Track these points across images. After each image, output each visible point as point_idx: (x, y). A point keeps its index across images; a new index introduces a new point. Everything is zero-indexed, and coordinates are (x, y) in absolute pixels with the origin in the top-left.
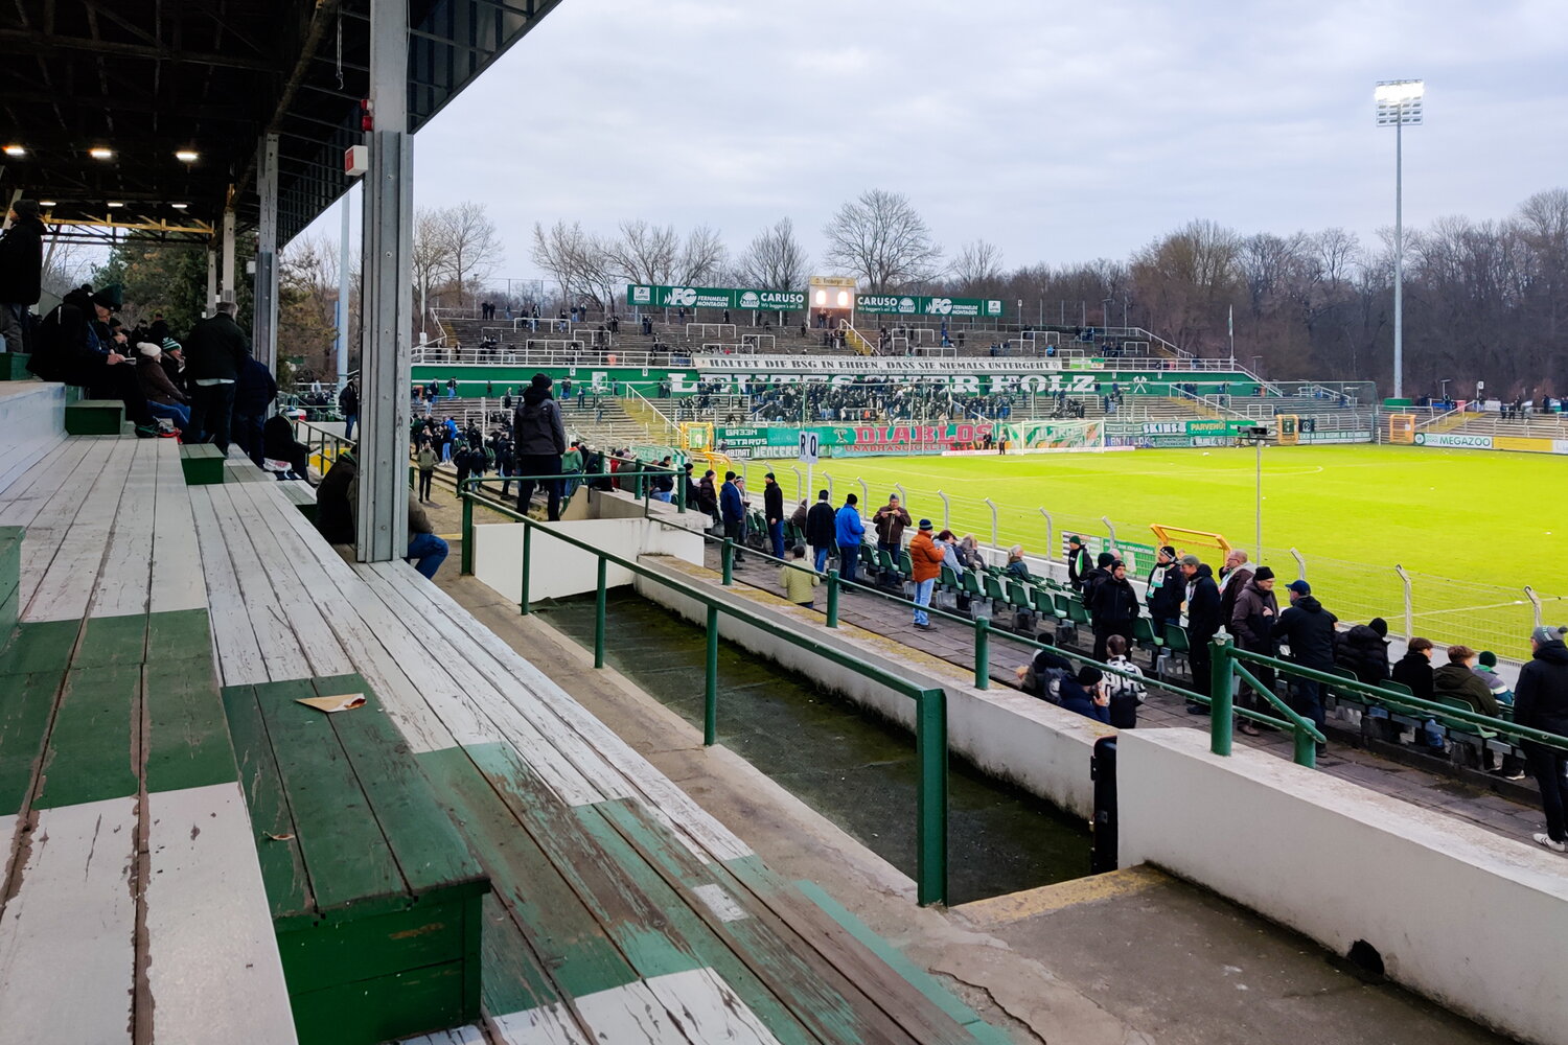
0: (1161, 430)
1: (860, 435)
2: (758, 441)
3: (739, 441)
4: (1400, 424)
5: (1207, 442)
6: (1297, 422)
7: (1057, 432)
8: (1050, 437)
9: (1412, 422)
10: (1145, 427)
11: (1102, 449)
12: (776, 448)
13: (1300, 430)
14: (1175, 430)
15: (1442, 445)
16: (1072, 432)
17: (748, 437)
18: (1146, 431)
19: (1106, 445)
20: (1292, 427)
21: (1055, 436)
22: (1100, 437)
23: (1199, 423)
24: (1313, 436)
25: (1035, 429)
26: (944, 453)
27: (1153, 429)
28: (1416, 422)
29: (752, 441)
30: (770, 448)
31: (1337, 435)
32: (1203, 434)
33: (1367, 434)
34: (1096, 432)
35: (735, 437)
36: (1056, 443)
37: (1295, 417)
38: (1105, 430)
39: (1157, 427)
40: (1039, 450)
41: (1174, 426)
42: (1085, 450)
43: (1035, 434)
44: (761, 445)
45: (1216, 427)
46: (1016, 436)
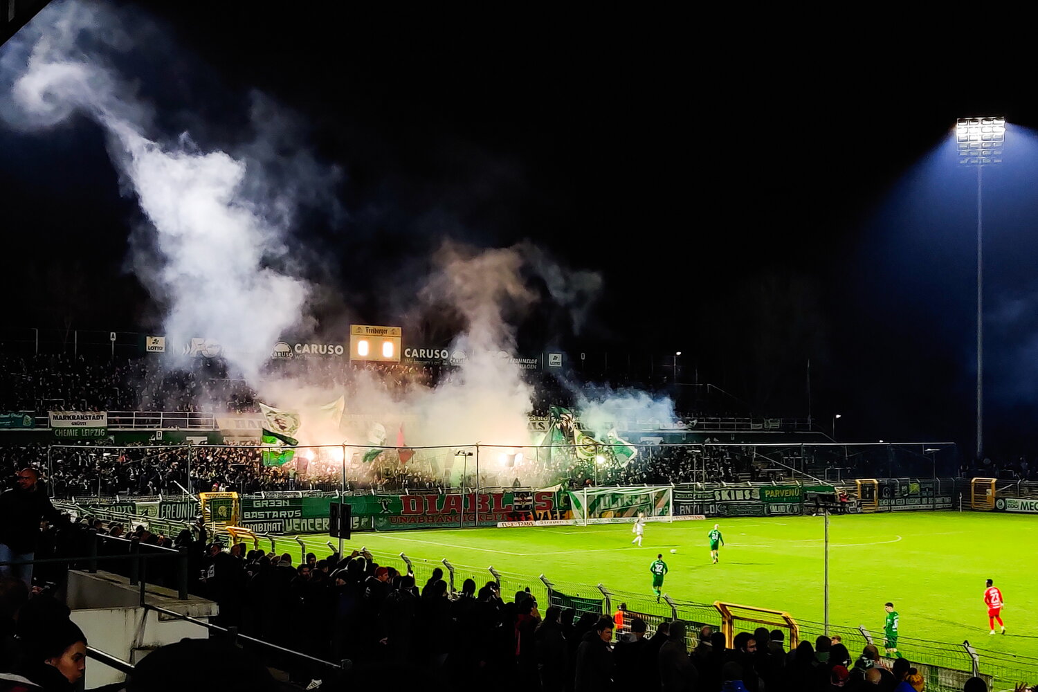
0: (733, 498)
1: (407, 505)
2: (290, 513)
3: (268, 513)
4: (982, 489)
5: (782, 509)
6: (876, 487)
7: (622, 500)
8: (615, 506)
9: (993, 487)
10: (717, 493)
11: (670, 518)
12: (311, 521)
13: (880, 496)
14: (748, 497)
15: (1023, 510)
16: (638, 500)
17: (279, 509)
18: (718, 498)
19: (674, 515)
20: (871, 492)
21: (620, 505)
22: (668, 504)
23: (774, 488)
24: (893, 502)
25: (600, 496)
26: (500, 525)
27: (725, 496)
28: (998, 485)
29: (283, 514)
30: (305, 521)
31: (917, 501)
32: (778, 500)
33: (948, 500)
34: (663, 501)
35: (264, 509)
36: (621, 513)
37: (875, 481)
38: (674, 498)
39: (729, 494)
40: (604, 520)
41: (747, 492)
42: (653, 519)
43: (599, 502)
44: (294, 517)
45: (792, 493)
46: (578, 506)
